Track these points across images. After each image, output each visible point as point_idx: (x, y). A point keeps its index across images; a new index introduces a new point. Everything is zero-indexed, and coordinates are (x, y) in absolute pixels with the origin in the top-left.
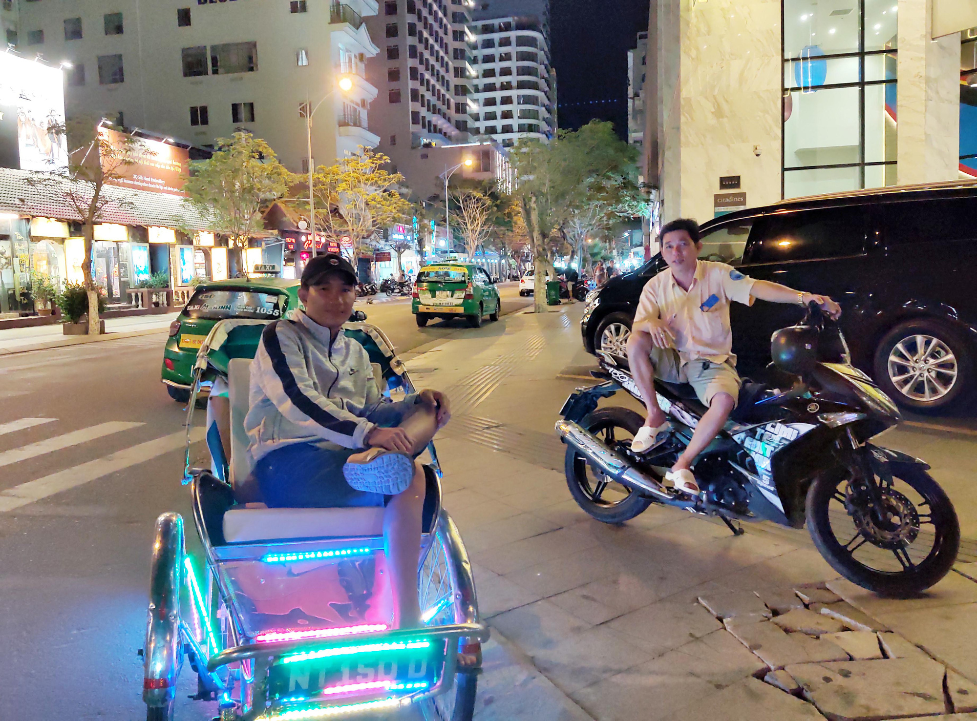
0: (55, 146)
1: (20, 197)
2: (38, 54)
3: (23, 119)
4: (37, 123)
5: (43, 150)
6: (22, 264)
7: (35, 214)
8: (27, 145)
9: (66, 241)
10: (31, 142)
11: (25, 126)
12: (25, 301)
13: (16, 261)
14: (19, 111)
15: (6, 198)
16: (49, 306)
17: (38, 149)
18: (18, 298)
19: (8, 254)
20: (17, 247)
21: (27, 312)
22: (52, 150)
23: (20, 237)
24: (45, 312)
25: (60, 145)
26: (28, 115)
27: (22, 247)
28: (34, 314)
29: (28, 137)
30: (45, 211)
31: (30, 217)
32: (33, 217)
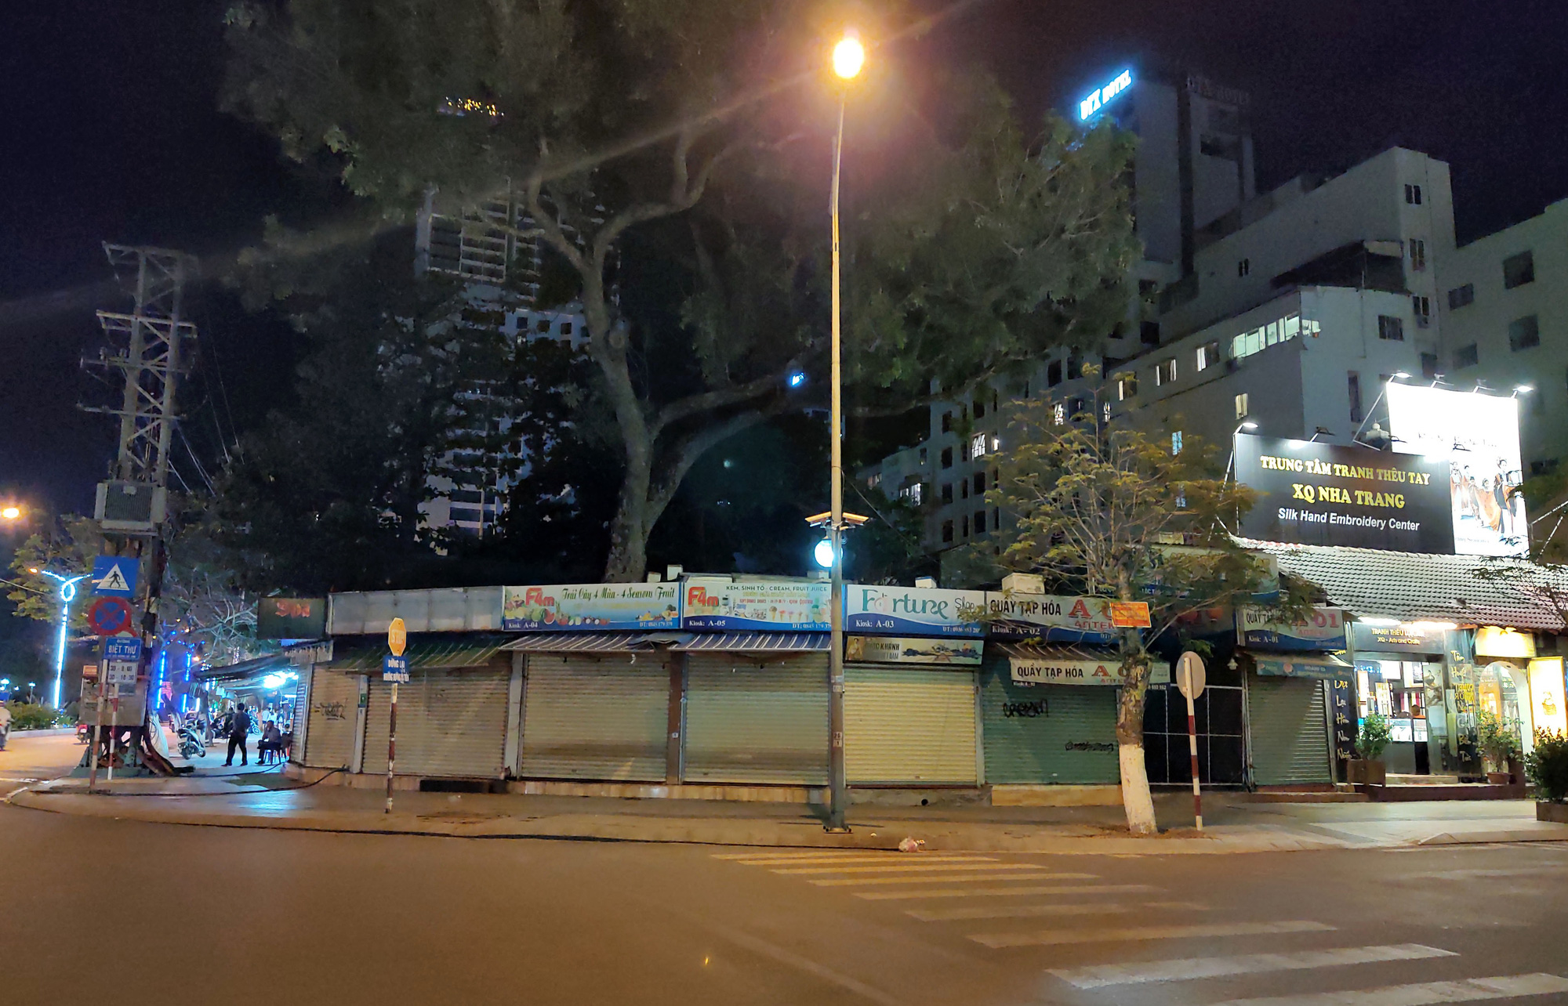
0: (1506, 513)
1: (1459, 597)
2: (1479, 380)
3: (1456, 479)
4: (1478, 482)
5: (1487, 521)
6: (1459, 700)
7: (1483, 621)
8: (1463, 517)
9: (1531, 664)
10: (1468, 511)
11: (1461, 489)
12: (1467, 759)
13: (1451, 695)
14: (1451, 467)
15: (1437, 599)
16: (1505, 770)
17: (1480, 521)
18: (1454, 753)
19: (1438, 682)
20: (1453, 672)
21: (1470, 775)
22: (1501, 521)
23: (1460, 658)
24: (1498, 777)
25: (1513, 512)
26: (1464, 472)
27: (1462, 673)
28: (1480, 781)
29: (1465, 505)
30: (1498, 617)
31: (1475, 627)
32: (1481, 626)
